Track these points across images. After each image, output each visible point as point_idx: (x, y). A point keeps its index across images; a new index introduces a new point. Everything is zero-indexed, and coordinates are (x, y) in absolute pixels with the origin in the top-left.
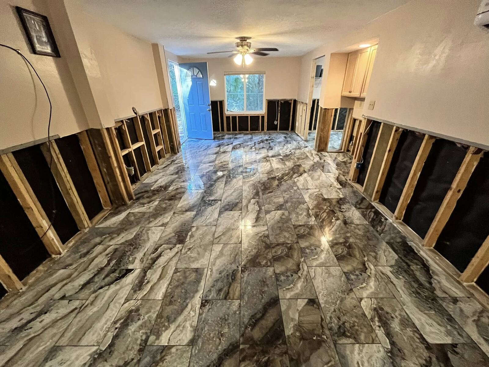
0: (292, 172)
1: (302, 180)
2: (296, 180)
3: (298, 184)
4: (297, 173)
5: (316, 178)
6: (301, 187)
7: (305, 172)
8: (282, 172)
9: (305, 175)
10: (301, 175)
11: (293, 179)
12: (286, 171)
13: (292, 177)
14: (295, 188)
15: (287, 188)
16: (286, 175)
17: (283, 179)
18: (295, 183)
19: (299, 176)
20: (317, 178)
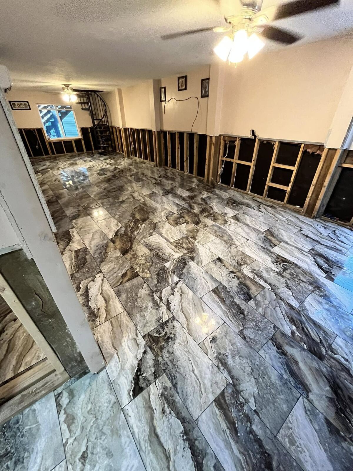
0: (129, 234)
1: (113, 227)
2: (120, 225)
3: (116, 221)
4: (122, 236)
5: (97, 235)
6: (112, 219)
7: (113, 241)
8: (142, 230)
9: (111, 235)
10: (116, 234)
11: (123, 224)
12: (138, 234)
13: (126, 228)
14: (117, 216)
15: (124, 215)
16: (133, 228)
17: (134, 222)
18: (120, 221)
19: (118, 231)
20: (95, 234)
